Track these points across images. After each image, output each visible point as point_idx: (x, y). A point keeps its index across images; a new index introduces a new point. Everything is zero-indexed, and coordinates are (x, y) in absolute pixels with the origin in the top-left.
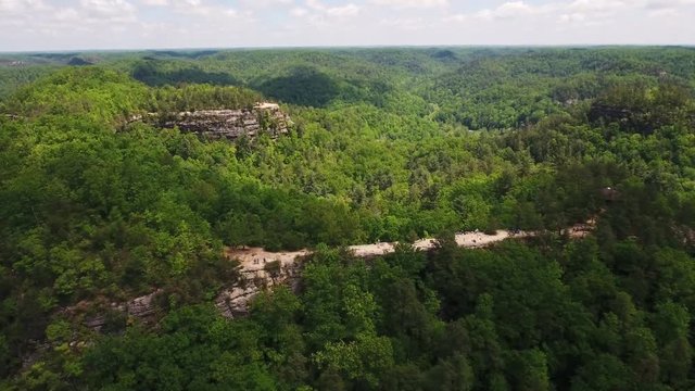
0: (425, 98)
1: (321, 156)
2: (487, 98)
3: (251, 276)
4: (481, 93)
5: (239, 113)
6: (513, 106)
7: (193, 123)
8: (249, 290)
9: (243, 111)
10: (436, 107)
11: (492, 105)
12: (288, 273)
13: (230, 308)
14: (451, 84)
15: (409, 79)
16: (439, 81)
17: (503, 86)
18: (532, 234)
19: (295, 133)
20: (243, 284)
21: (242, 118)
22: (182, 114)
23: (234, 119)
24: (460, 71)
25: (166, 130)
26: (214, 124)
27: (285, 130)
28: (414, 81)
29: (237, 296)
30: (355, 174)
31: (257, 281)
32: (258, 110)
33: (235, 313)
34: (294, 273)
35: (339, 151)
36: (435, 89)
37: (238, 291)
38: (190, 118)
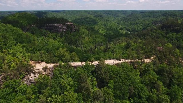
0: (118, 23)
1: (84, 37)
2: (135, 23)
3: (38, 71)
4: (133, 22)
5: (61, 25)
6: (142, 26)
7: (49, 28)
8: (36, 75)
9: (62, 25)
10: (121, 26)
11: (136, 25)
12: (50, 70)
13: (29, 81)
14: (125, 20)
15: (114, 18)
16: (122, 19)
17: (139, 20)
18: (132, 61)
19: (77, 31)
20: (34, 73)
21: (62, 26)
22: (46, 25)
23: (60, 27)
24: (128, 16)
25: (41, 29)
26: (54, 28)
27: (74, 30)
28: (115, 19)
29: (32, 77)
30: (93, 43)
31: (39, 72)
32: (67, 25)
33: (31, 83)
34: (52, 70)
35: (90, 37)
36: (121, 21)
37: (32, 75)
38: (48, 26)
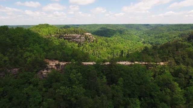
0: (140, 37)
1: (102, 48)
2: (159, 37)
3: (51, 67)
4: (157, 35)
5: (80, 35)
6: (167, 39)
7: (67, 38)
8: (49, 71)
9: (81, 35)
10: (143, 40)
11: (160, 39)
12: (62, 68)
13: (42, 76)
14: (148, 33)
15: (136, 32)
16: (144, 32)
17: (164, 34)
18: (147, 63)
19: (95, 42)
20: (47, 69)
21: (80, 37)
22: (65, 35)
23: (78, 37)
24: (151, 30)
25: (60, 39)
26: (73, 38)
27: (92, 41)
28: (137, 32)
29: (45, 72)
30: (111, 54)
31: (52, 68)
32: (85, 35)
33: (44, 77)
34: (64, 68)
35: (108, 47)
36: (143, 35)
37: (45, 71)
38: (67, 36)
